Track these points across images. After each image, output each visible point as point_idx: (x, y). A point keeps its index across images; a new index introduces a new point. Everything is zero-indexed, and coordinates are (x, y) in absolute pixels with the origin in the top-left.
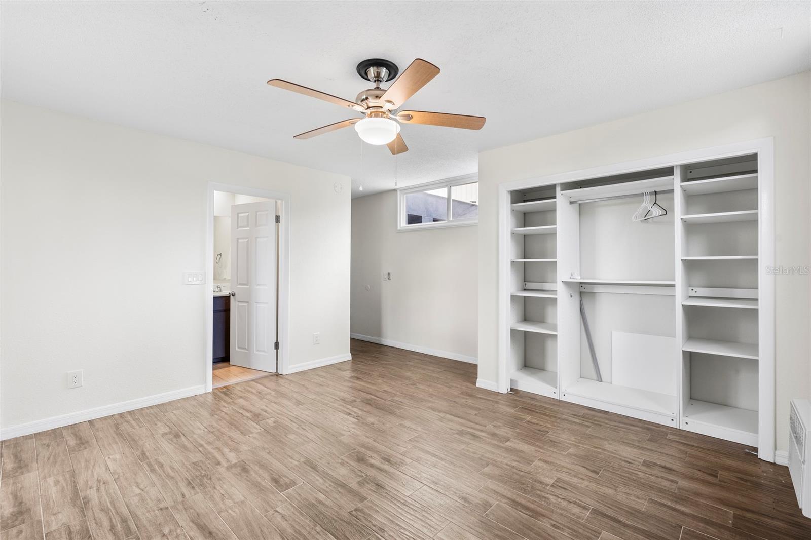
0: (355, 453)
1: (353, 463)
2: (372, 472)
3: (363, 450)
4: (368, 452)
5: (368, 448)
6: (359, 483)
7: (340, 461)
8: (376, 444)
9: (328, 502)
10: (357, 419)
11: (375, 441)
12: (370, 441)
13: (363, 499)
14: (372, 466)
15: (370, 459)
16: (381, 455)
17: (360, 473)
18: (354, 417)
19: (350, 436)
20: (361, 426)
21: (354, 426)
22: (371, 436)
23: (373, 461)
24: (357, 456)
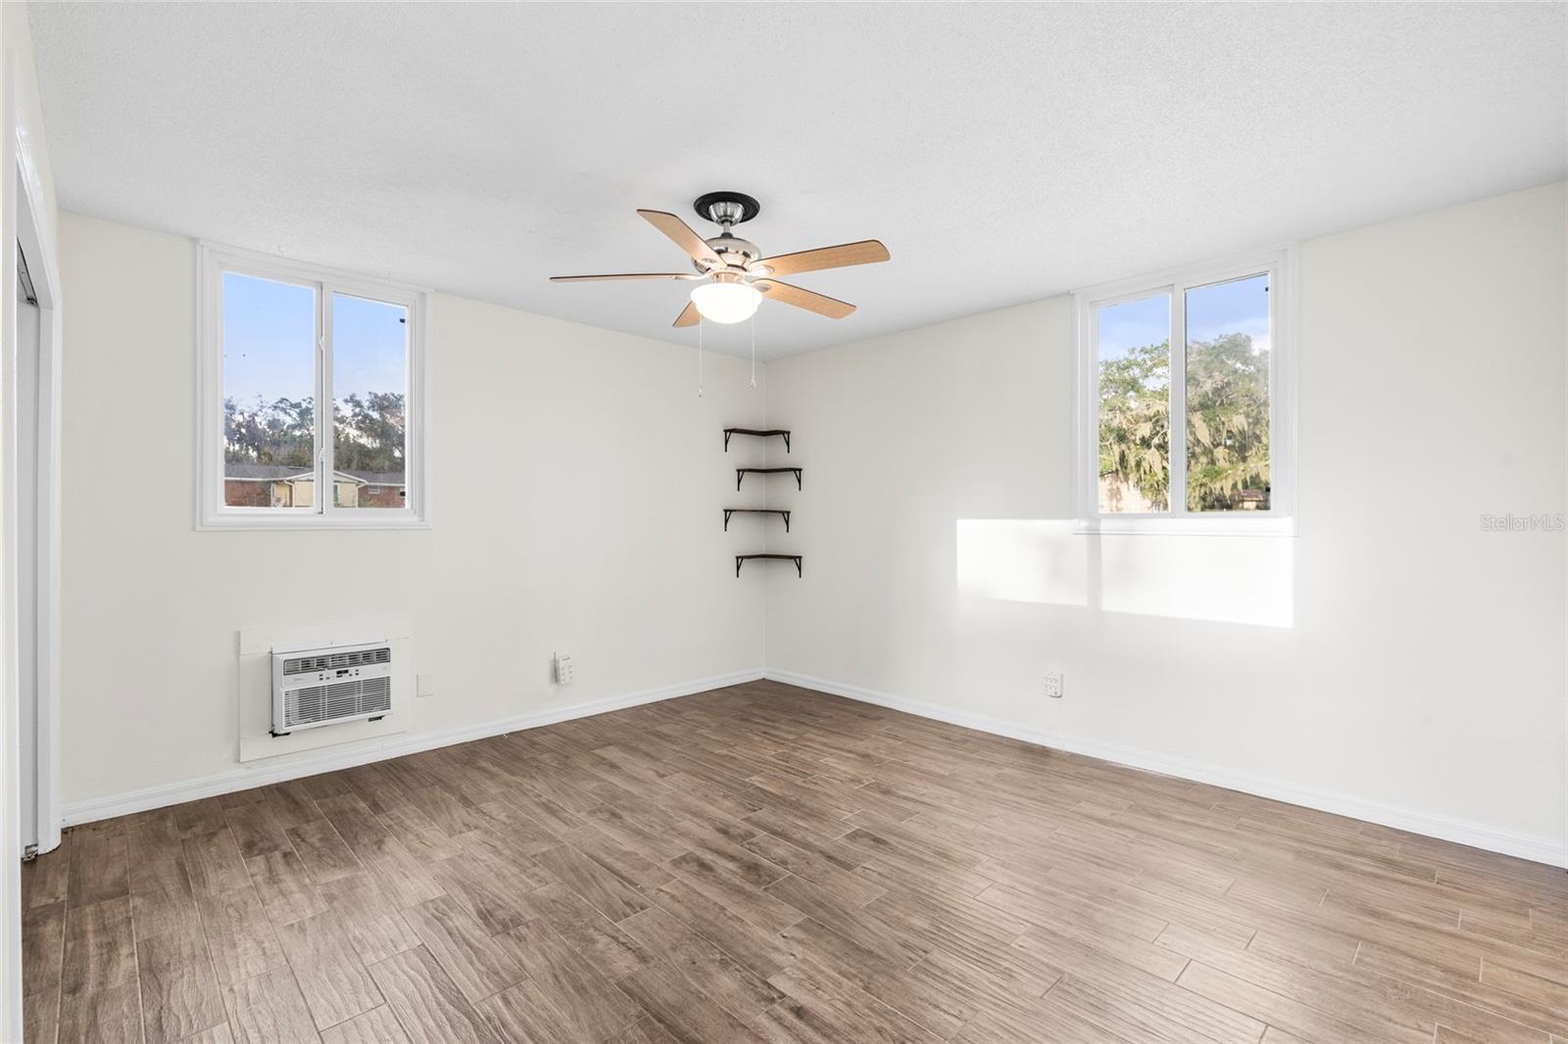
0: (765, 881)
1: (765, 862)
2: (733, 848)
3: (748, 887)
4: (738, 883)
5: (740, 891)
6: (754, 836)
7: (790, 867)
8: (722, 901)
9: (790, 818)
10: (770, 986)
11: (723, 909)
12: (733, 910)
13: (747, 820)
14: (732, 858)
15: (735, 869)
16: (714, 876)
17: (753, 847)
18: (782, 996)
19: (781, 924)
20: (756, 955)
21: (777, 958)
22: (731, 923)
23: (731, 865)
24: (760, 876)
